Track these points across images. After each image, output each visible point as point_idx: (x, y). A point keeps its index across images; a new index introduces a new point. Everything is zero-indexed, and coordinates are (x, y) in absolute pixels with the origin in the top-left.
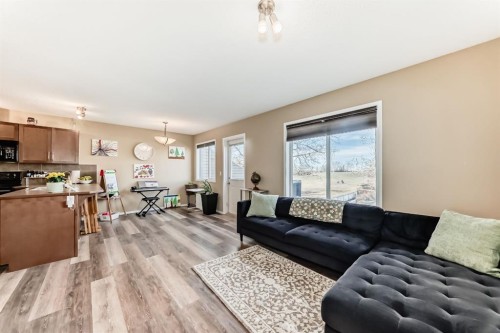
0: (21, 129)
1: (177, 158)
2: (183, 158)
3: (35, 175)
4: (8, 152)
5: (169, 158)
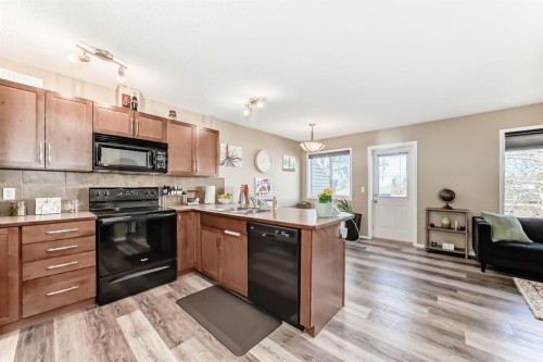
0: (168, 124)
1: (289, 170)
3: (173, 193)
4: (160, 158)
5: (284, 170)
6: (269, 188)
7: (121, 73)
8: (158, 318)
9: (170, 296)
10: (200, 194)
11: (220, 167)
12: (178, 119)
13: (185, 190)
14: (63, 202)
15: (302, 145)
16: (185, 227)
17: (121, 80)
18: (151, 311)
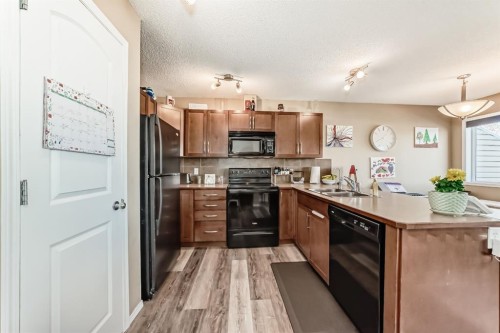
0: (276, 116)
1: (427, 146)
2: (435, 145)
3: (282, 172)
4: (269, 145)
5: (416, 146)
6: (391, 169)
7: (238, 87)
8: (254, 271)
9: (269, 257)
10: (306, 174)
11: (325, 149)
12: (286, 110)
13: (292, 170)
14: (217, 177)
15: (442, 110)
16: (286, 202)
17: (239, 91)
18: (252, 265)
